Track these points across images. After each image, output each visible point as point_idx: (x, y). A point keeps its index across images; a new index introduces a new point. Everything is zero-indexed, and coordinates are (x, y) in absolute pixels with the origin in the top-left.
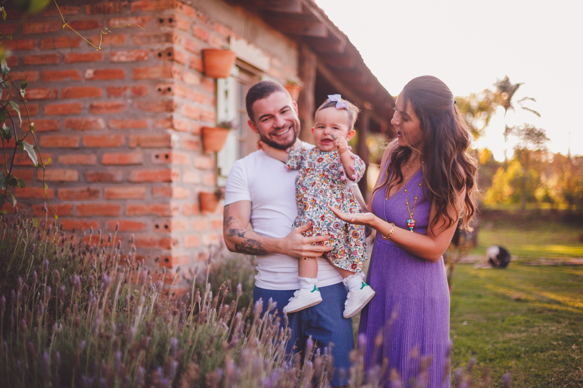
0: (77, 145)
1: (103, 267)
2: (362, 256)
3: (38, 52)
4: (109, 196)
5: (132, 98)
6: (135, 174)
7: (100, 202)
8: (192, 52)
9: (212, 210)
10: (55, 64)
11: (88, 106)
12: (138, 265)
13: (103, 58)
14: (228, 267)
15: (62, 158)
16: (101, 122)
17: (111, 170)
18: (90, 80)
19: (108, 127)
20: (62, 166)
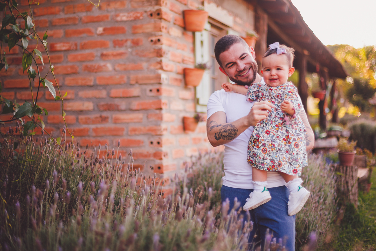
0: (92, 84)
1: (109, 174)
2: (302, 162)
3: (62, 15)
4: (116, 121)
5: (132, 47)
6: (135, 104)
7: (109, 125)
8: (176, 13)
9: (193, 130)
10: (75, 24)
11: (99, 54)
12: (136, 173)
13: (110, 19)
14: (205, 173)
15: (81, 94)
16: (109, 66)
17: (117, 102)
18: (101, 35)
19: (114, 69)
20: (81, 99)
